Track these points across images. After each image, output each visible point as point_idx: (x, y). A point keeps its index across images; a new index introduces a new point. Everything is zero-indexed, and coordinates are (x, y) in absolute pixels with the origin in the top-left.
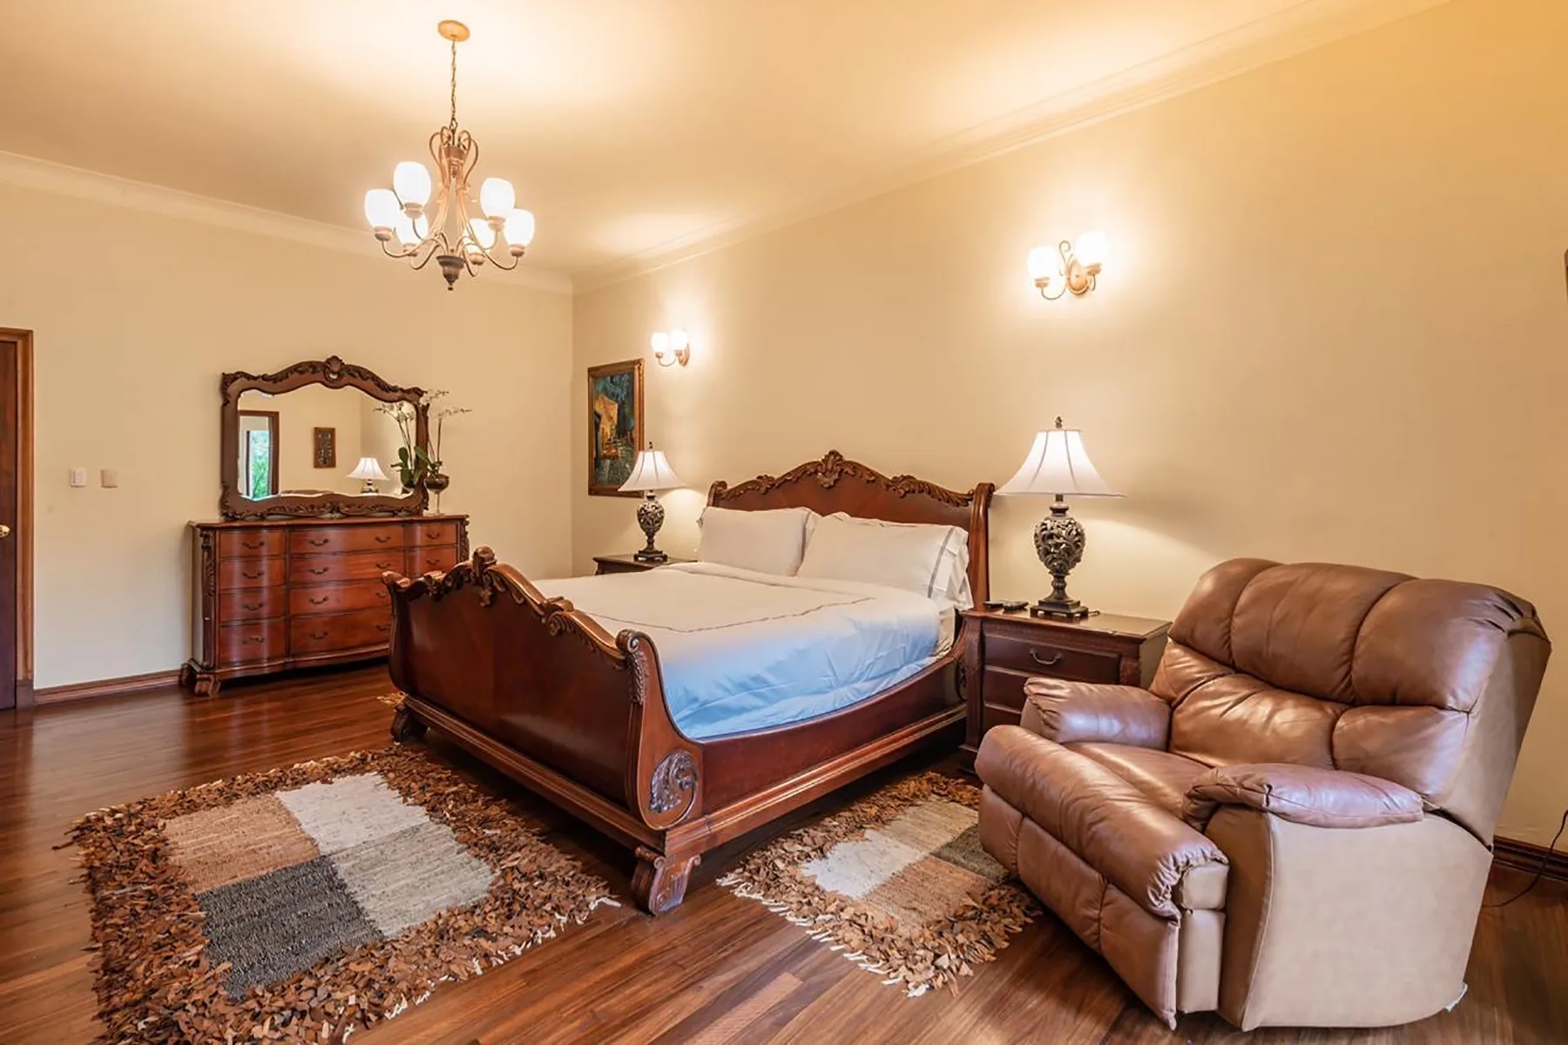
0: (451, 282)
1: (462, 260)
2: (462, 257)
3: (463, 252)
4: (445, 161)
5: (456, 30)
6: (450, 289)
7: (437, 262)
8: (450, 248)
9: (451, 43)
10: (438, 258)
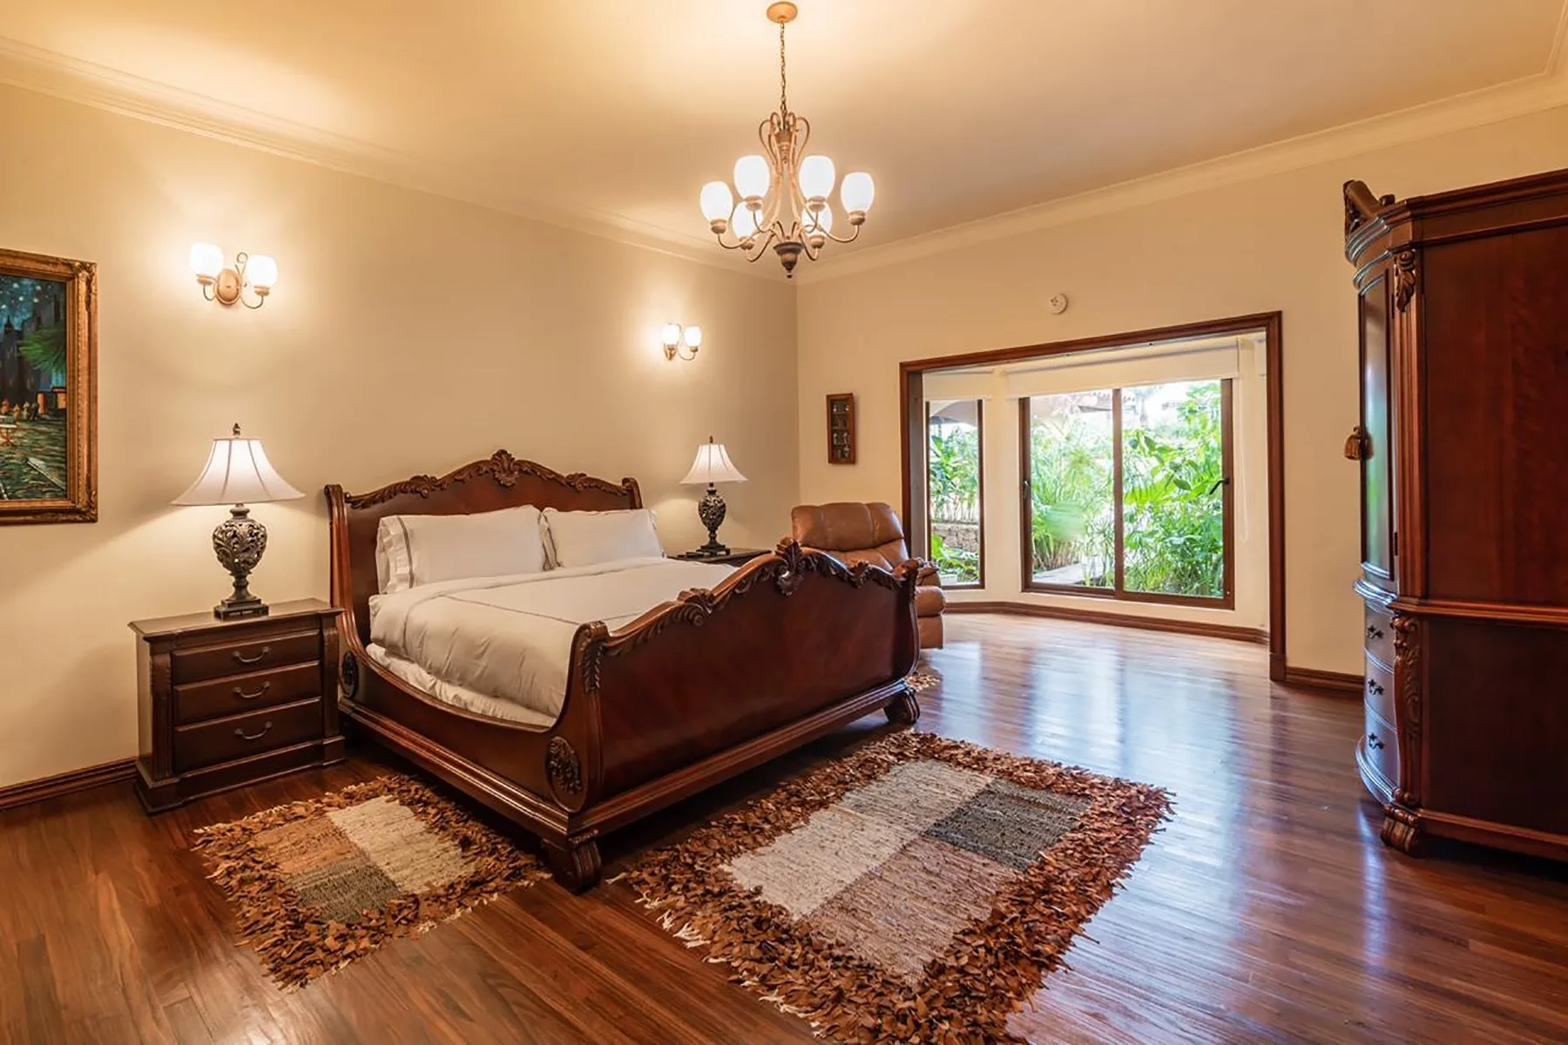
0: (789, 270)
1: (799, 245)
2: (799, 241)
3: (800, 236)
4: (776, 148)
5: (783, 10)
6: (790, 277)
7: (775, 253)
8: (786, 235)
9: (779, 26)
10: (775, 248)
